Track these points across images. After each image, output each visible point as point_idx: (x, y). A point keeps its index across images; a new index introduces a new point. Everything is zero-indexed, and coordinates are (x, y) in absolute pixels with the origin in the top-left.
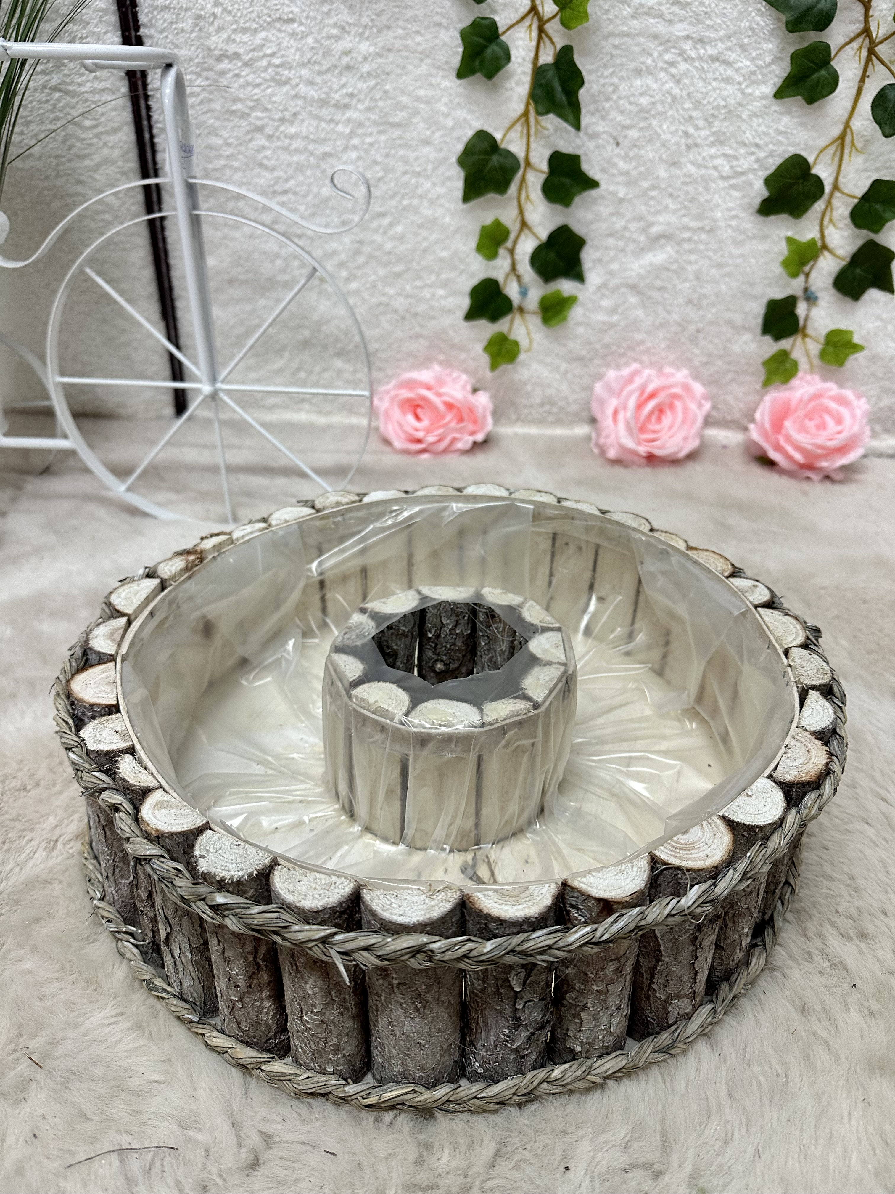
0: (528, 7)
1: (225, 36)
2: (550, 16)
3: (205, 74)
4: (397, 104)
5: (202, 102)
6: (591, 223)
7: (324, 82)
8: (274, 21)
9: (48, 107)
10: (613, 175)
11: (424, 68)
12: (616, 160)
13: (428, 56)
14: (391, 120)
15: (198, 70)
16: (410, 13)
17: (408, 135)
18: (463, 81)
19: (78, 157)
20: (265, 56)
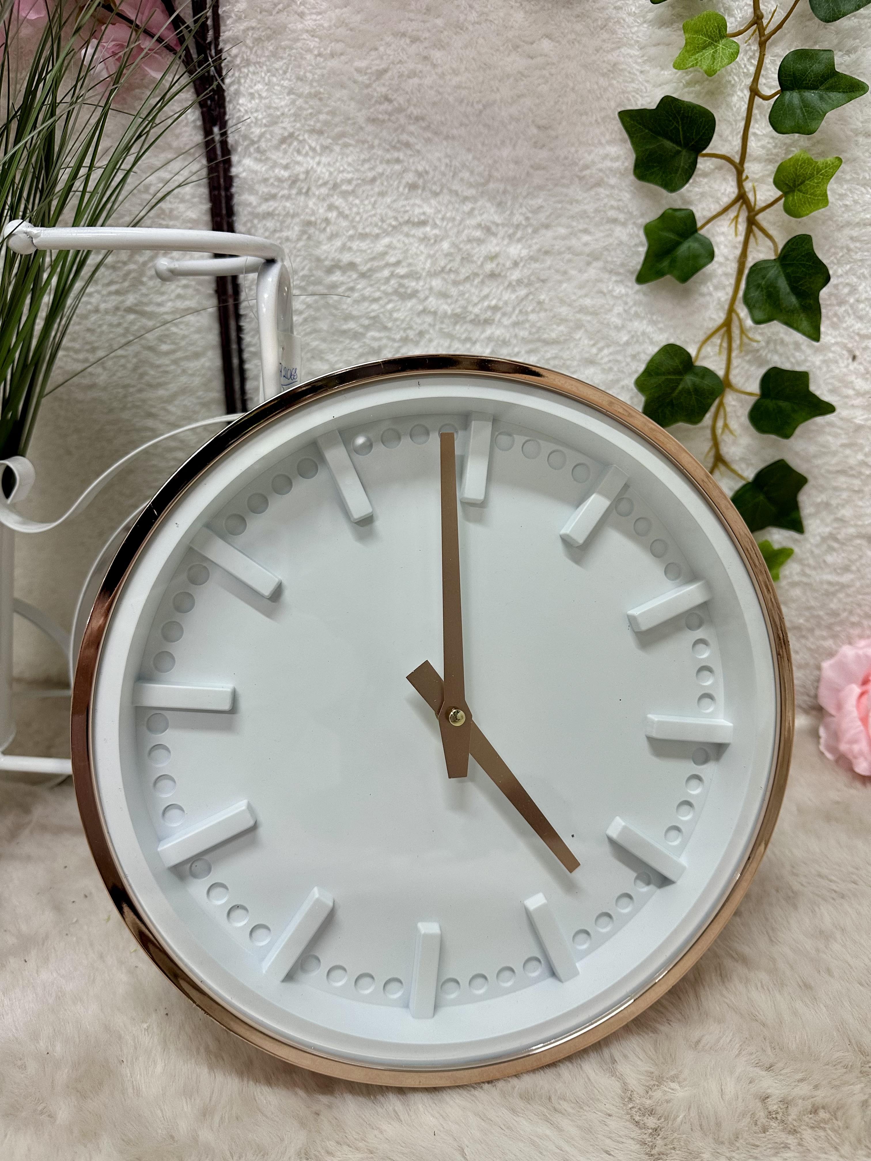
0: (733, 196)
1: (338, 243)
2: (763, 205)
3: (311, 288)
4: (554, 316)
5: (305, 320)
6: (815, 456)
7: (462, 294)
8: (401, 224)
9: (120, 330)
10: (847, 397)
11: (592, 272)
12: (853, 378)
13: (597, 259)
14: (545, 336)
15: (303, 284)
16: (576, 209)
17: (566, 355)
18: (644, 287)
19: (150, 386)
20: (387, 265)
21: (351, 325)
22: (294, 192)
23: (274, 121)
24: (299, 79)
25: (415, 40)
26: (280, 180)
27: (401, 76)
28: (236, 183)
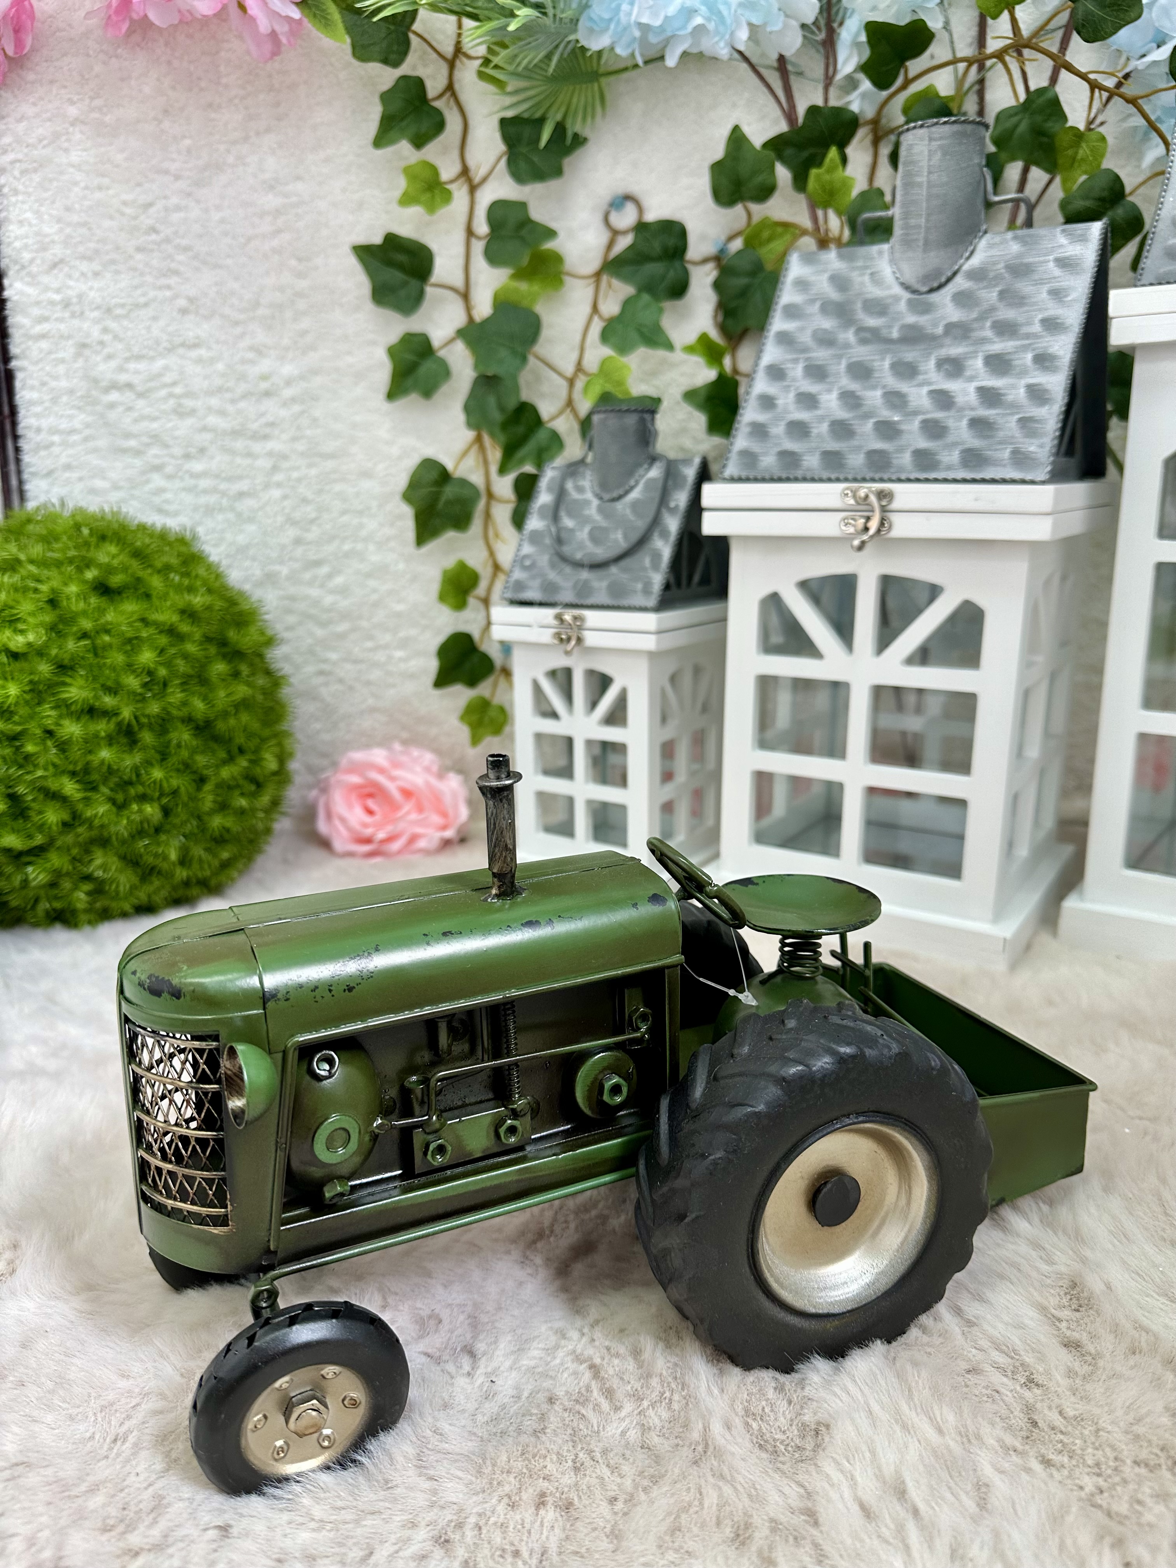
1: (115, 364)
4: (329, 432)
7: (239, 411)
8: (175, 347)
14: (323, 451)
16: (339, 333)
17: (344, 468)
20: (166, 385)
21: (132, 443)
22: (67, 315)
23: (44, 248)
24: (68, 209)
25: (177, 177)
26: (52, 303)
27: (166, 209)
28: (9, 305)
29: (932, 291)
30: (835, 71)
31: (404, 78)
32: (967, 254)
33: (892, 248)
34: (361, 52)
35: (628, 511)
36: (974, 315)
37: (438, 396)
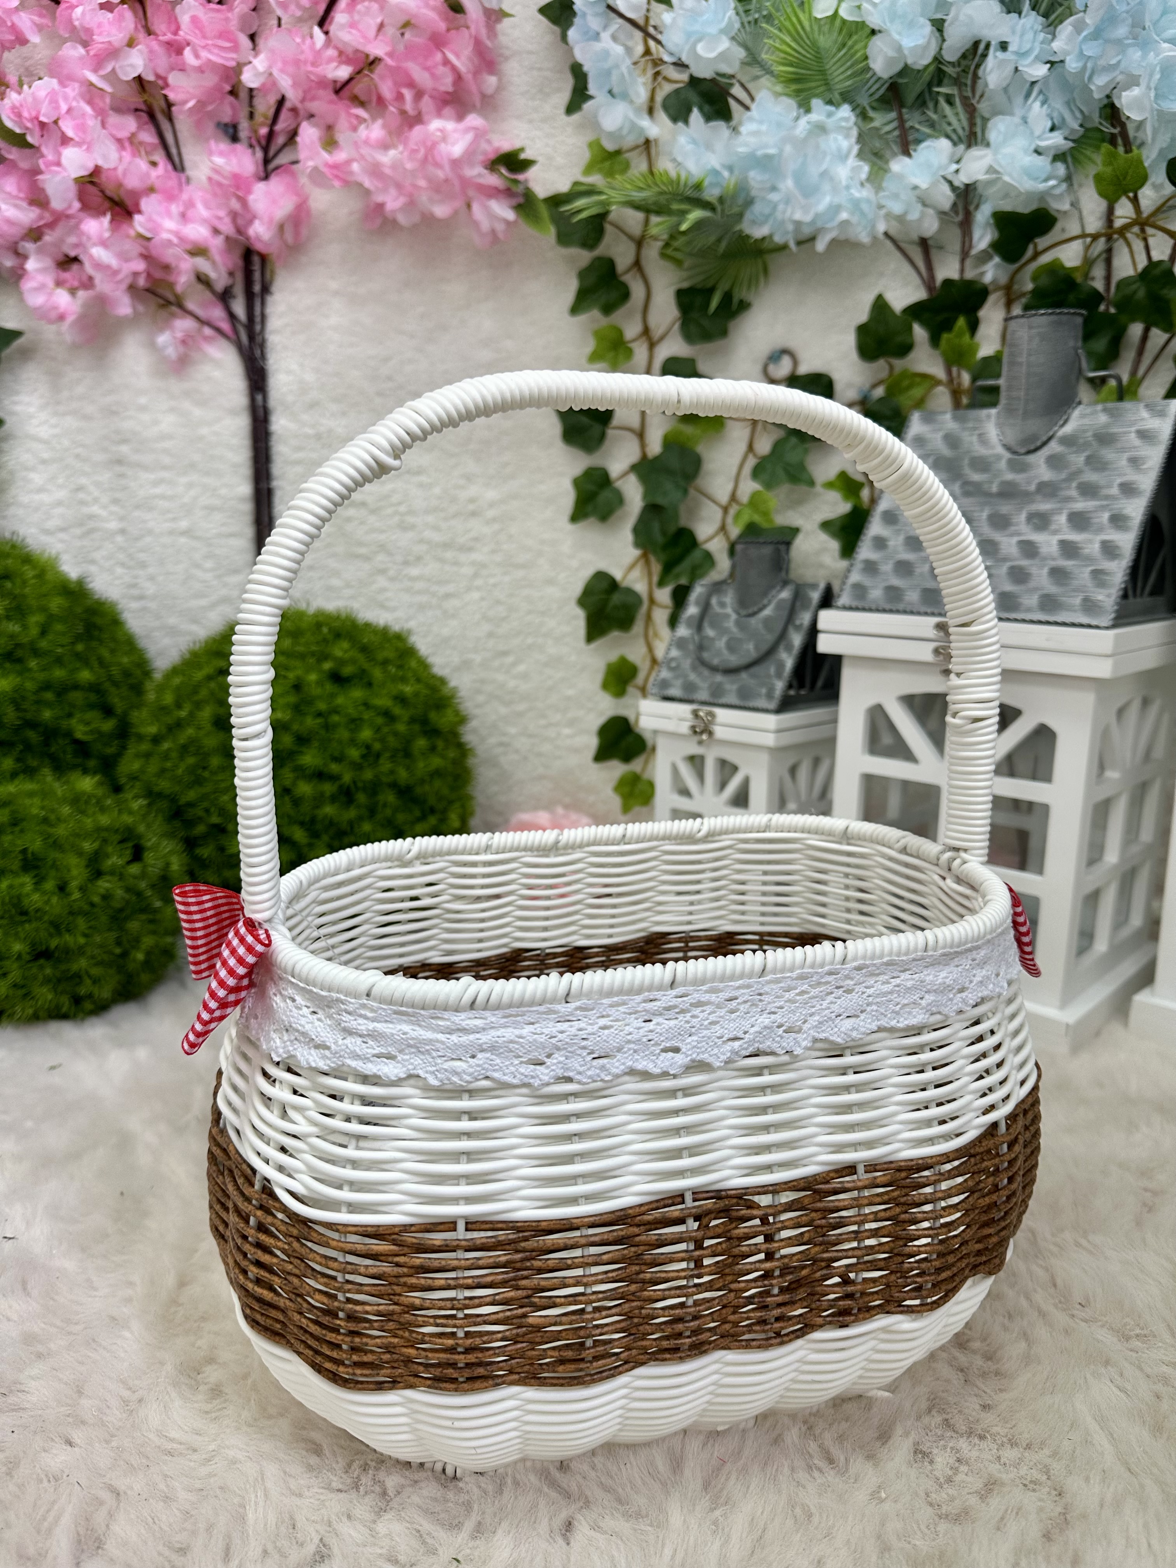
4: (522, 547)
14: (515, 562)
18: (577, 525)
21: (363, 550)
23: (304, 393)
24: (325, 362)
25: (412, 337)
26: (308, 436)
29: (1029, 452)
30: (971, 247)
31: (599, 259)
32: (1061, 422)
33: (998, 413)
34: (563, 239)
35: (760, 626)
36: (1063, 476)
37: (613, 519)
